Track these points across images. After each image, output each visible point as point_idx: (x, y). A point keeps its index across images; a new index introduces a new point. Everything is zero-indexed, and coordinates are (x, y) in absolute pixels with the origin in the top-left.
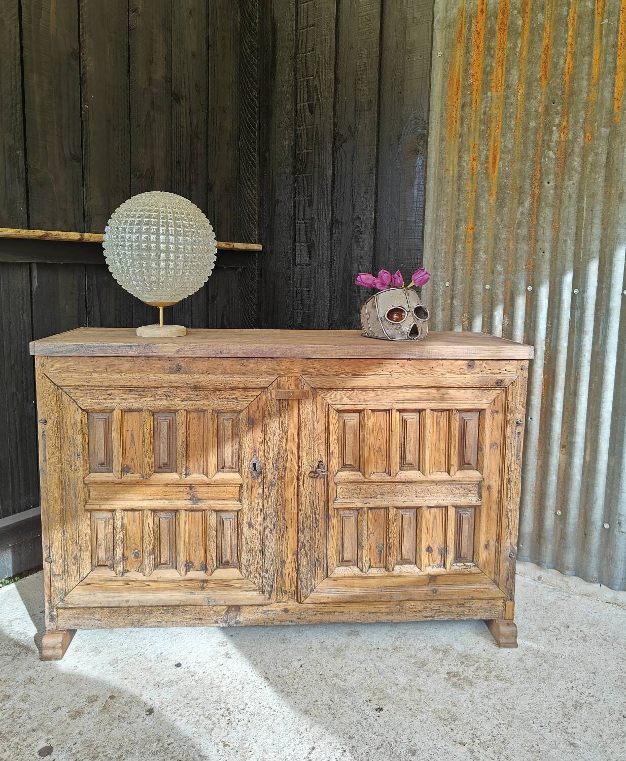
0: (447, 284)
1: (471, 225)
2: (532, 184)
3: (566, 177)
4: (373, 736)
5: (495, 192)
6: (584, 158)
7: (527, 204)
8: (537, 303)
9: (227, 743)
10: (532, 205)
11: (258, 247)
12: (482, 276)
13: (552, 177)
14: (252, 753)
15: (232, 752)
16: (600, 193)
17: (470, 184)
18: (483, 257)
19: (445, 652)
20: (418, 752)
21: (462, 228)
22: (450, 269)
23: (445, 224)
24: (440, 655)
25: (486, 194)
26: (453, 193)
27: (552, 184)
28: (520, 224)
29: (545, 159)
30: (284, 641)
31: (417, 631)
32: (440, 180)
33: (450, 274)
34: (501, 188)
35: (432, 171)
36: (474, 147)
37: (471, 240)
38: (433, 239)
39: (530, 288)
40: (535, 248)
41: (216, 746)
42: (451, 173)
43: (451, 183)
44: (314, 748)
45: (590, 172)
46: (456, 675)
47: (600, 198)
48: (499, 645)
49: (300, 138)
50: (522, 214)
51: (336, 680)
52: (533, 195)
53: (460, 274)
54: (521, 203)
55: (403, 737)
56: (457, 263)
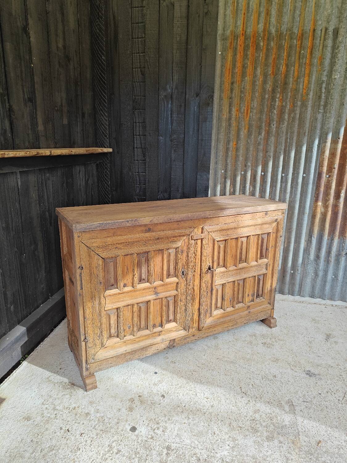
0: (223, 171)
1: (235, 143)
2: (265, 125)
3: (281, 123)
4: (257, 375)
5: (247, 128)
6: (289, 114)
7: (263, 134)
8: (266, 180)
9: (207, 397)
10: (265, 135)
11: (110, 150)
12: (240, 168)
13: (275, 122)
14: (220, 397)
15: (212, 400)
16: (296, 131)
17: (235, 123)
18: (241, 158)
19: (255, 336)
20: (276, 376)
21: (231, 144)
22: (224, 164)
23: (222, 142)
24: (254, 338)
25: (243, 128)
26: (226, 127)
27: (275, 126)
28: (259, 144)
29: (272, 114)
30: (191, 349)
31: (238, 330)
32: (219, 119)
33: (224, 167)
34: (250, 126)
35: (215, 114)
36: (237, 104)
37: (235, 150)
38: (216, 149)
39: (263, 174)
40: (266, 155)
41: (204, 400)
42: (225, 116)
43: (225, 122)
44: (241, 388)
45: (292, 121)
46: (265, 343)
47: (296, 134)
48: (271, 328)
49: (135, 89)
50: (261, 139)
51: (225, 359)
52: (265, 130)
53: (229, 167)
54: (260, 133)
55: (267, 372)
56: (228, 161)
